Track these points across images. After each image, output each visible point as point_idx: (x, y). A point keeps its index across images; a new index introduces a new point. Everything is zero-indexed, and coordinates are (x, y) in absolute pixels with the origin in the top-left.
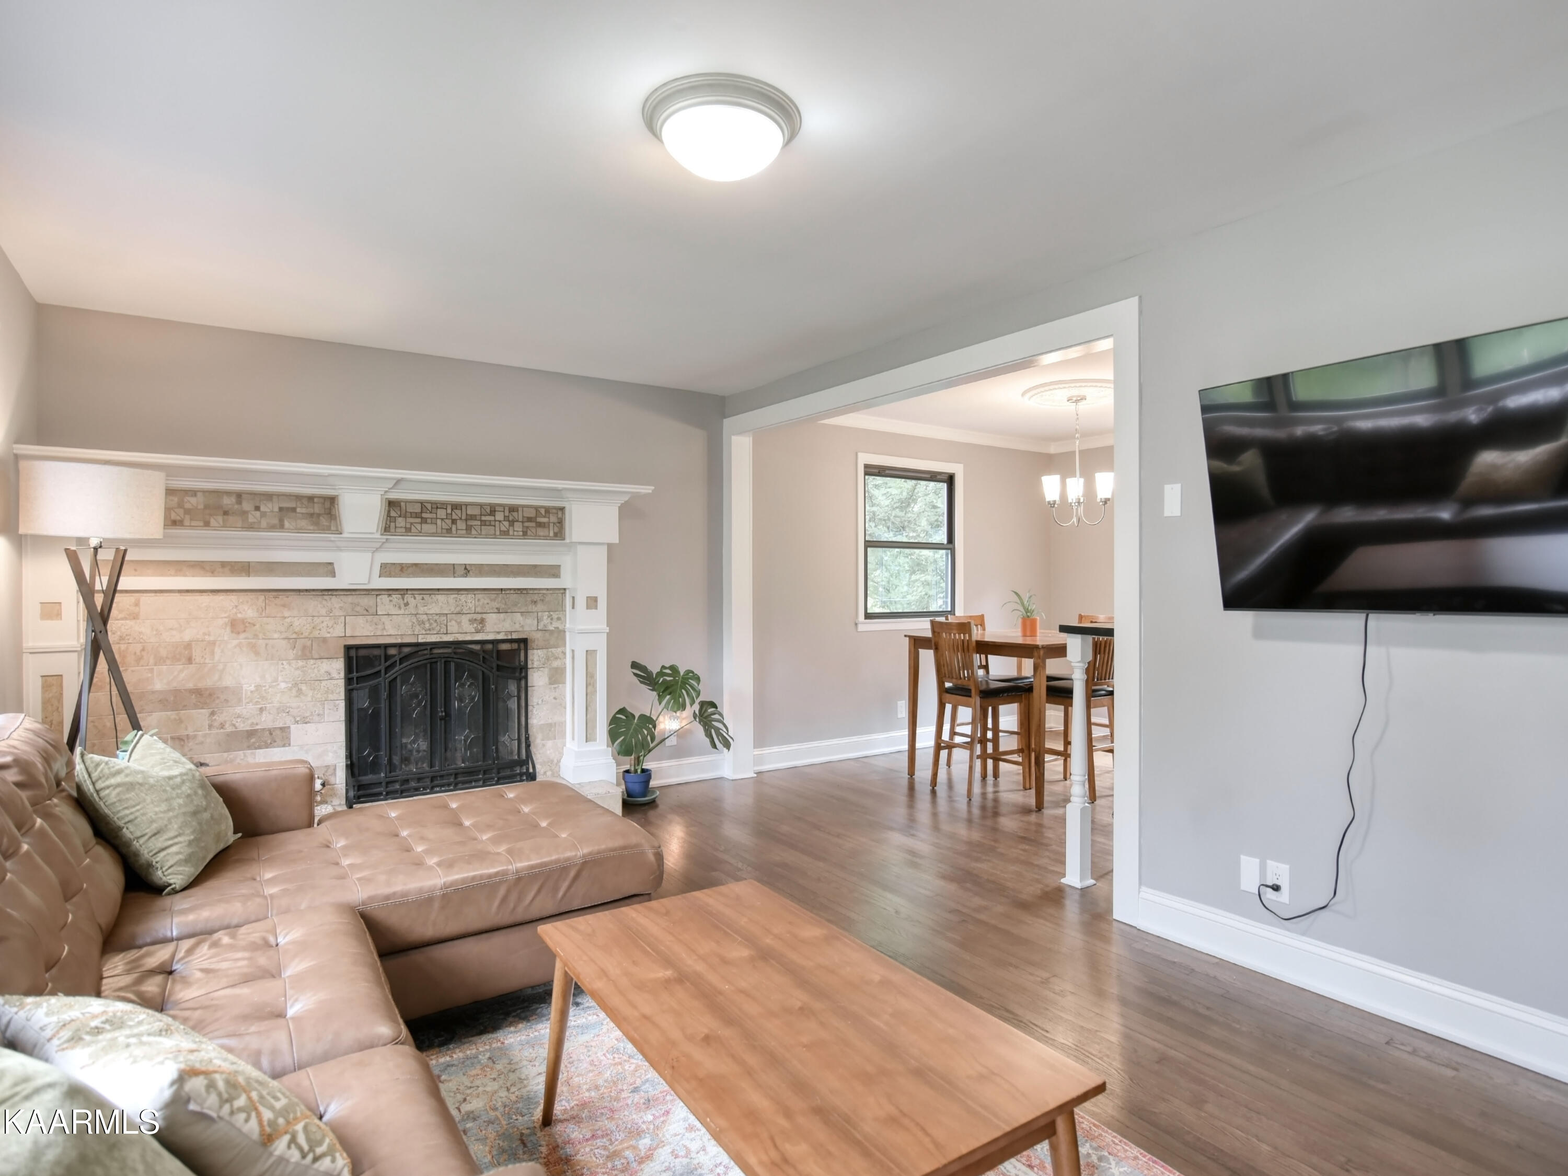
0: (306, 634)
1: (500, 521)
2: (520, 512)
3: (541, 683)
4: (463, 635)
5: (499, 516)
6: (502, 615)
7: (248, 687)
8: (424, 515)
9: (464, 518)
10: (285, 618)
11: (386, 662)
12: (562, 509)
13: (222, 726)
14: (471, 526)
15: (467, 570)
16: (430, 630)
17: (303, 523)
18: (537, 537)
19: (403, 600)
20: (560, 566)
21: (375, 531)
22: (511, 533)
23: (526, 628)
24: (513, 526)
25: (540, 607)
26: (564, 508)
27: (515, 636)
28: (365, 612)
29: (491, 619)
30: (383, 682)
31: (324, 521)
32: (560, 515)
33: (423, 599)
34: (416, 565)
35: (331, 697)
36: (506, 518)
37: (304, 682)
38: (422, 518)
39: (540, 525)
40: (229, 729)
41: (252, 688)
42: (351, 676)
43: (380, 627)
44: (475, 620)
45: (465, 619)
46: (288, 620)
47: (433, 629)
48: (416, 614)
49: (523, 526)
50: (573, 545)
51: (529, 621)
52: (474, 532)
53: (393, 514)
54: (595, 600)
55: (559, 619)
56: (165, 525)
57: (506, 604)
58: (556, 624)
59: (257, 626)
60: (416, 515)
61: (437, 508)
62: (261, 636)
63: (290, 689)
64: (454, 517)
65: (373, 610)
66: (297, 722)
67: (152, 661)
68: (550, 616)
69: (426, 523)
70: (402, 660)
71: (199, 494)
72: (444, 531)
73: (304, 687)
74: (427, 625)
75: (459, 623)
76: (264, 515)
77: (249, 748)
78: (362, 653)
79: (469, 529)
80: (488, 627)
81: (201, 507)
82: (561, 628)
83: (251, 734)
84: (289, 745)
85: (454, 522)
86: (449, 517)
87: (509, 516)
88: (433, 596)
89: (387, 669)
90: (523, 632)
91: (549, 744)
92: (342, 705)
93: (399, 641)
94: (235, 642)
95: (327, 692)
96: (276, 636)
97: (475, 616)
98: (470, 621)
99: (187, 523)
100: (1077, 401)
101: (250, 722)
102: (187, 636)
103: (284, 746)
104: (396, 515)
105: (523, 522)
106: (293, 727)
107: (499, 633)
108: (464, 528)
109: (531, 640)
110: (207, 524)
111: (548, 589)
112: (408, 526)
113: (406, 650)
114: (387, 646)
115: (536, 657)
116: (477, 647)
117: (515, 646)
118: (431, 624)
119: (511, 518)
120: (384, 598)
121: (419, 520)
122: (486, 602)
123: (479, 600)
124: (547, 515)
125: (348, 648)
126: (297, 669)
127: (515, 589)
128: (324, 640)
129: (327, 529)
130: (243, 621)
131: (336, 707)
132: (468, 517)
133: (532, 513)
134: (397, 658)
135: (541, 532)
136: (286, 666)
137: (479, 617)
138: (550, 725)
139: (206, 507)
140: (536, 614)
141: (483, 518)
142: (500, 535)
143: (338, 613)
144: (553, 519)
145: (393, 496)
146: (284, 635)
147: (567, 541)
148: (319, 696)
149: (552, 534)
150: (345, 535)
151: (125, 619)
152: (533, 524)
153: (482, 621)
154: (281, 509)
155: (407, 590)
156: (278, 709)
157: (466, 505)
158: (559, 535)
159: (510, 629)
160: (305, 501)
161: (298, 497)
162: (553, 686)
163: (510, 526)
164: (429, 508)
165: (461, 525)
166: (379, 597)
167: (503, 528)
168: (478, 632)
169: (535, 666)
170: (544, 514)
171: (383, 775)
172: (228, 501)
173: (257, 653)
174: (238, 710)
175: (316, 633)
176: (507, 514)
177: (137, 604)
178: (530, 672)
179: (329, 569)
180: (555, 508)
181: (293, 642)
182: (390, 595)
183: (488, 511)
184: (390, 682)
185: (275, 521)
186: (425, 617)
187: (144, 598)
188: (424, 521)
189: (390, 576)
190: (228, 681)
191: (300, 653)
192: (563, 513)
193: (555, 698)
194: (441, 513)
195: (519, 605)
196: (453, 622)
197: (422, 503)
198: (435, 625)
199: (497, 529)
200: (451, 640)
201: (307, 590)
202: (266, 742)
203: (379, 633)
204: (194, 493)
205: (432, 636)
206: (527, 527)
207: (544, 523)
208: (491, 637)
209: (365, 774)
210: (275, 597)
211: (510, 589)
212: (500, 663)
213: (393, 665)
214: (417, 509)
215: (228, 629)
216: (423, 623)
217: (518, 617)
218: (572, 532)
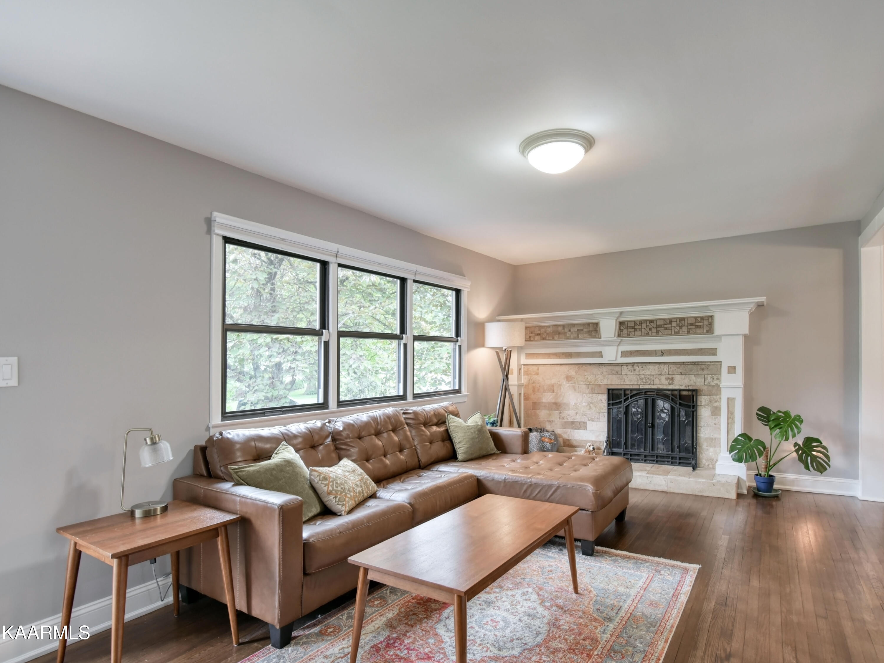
0: (593, 383)
1: (674, 327)
2: (686, 321)
3: (706, 415)
4: (662, 386)
5: (674, 324)
6: (683, 377)
7: (572, 404)
8: (636, 327)
9: (655, 326)
10: (585, 375)
11: (624, 397)
12: (712, 317)
13: (563, 418)
14: (659, 330)
15: (663, 353)
16: (645, 382)
17: (586, 335)
18: (696, 333)
19: (633, 367)
20: (717, 349)
21: (613, 336)
22: (681, 332)
23: (698, 384)
24: (682, 329)
25: (706, 372)
26: (713, 316)
27: (690, 388)
28: (616, 374)
29: (677, 378)
30: (623, 405)
31: (593, 334)
32: (711, 320)
33: (642, 367)
34: (637, 351)
35: (602, 411)
36: (678, 325)
37: (592, 403)
38: (635, 329)
39: (699, 327)
40: (566, 420)
41: (573, 404)
42: (609, 402)
43: (623, 381)
44: (669, 378)
45: (663, 378)
46: (586, 376)
47: (647, 382)
48: (639, 375)
49: (687, 328)
50: (719, 337)
51: (699, 380)
52: (660, 333)
53: (622, 328)
54: (734, 368)
55: (718, 379)
56: (525, 341)
57: (685, 370)
58: (716, 382)
59: (575, 379)
60: (632, 328)
61: (642, 323)
62: (577, 383)
63: (587, 406)
64: (650, 327)
65: (620, 373)
66: (589, 420)
67: (542, 391)
68: (712, 377)
69: (637, 331)
70: (632, 397)
71: (551, 327)
72: (645, 334)
73: (592, 406)
74: (644, 380)
75: (660, 380)
76: (572, 333)
77: (572, 428)
78: (615, 392)
79: (658, 332)
80: (676, 382)
81: (551, 332)
82: (719, 384)
83: (573, 423)
84: (586, 430)
85: (650, 329)
86: (648, 327)
87: (679, 324)
88: (647, 366)
89: (625, 401)
90: (696, 385)
91: (711, 449)
92: (606, 414)
93: (631, 387)
94: (568, 385)
95: (600, 409)
96: (582, 383)
97: (668, 376)
98: (666, 379)
99: (547, 338)
101: (572, 418)
102: (553, 381)
103: (584, 430)
104: (623, 328)
105: (687, 326)
106: (588, 422)
107: (681, 385)
108: (655, 332)
109: (700, 390)
110: (553, 338)
111: (711, 362)
112: (629, 333)
113: (635, 392)
114: (625, 390)
115: (703, 400)
116: (669, 392)
117: (690, 393)
118: (646, 380)
119: (680, 325)
120: (625, 367)
121: (633, 330)
122: (674, 369)
123: (670, 368)
124: (702, 321)
125: (609, 390)
126: (589, 397)
127: (691, 362)
128: (600, 385)
129: (595, 337)
130: (570, 377)
131: (604, 415)
132: (658, 326)
133: (693, 321)
134: (629, 396)
135: (698, 331)
136: (586, 396)
137: (670, 377)
138: (712, 439)
139: (553, 332)
140: (703, 376)
141: (665, 326)
142: (675, 334)
143: (605, 373)
144: (706, 323)
145: (622, 319)
146: (585, 383)
147: (715, 334)
148: (597, 410)
149: (705, 331)
150: (602, 339)
151: (535, 375)
152: (694, 327)
153: (672, 379)
154: (578, 330)
155: (635, 363)
156: (582, 414)
157: (656, 320)
158: (709, 331)
159: (688, 384)
160: (587, 326)
161: (584, 324)
162: (714, 417)
163: (680, 329)
164: (638, 324)
165: (654, 330)
166: (622, 367)
167: (676, 330)
168: (670, 384)
169: (703, 405)
170: (700, 321)
171: (622, 450)
172: (560, 329)
173: (575, 390)
174: (569, 412)
175: (596, 382)
176: (678, 322)
177: (538, 369)
178: (699, 408)
179: (600, 354)
180: (706, 317)
181: (588, 385)
182: (627, 366)
183: (668, 322)
184: (626, 407)
185: (576, 335)
186: (643, 376)
187: (541, 367)
188: (636, 330)
189: (626, 357)
190: (565, 401)
191: (590, 391)
192: (713, 319)
193: (715, 424)
194: (644, 325)
195: (693, 371)
196: (657, 379)
197: (635, 322)
198: (648, 380)
199: (673, 331)
200: (656, 388)
201: (593, 364)
202: (578, 427)
203: (622, 383)
204: (549, 327)
205: (647, 386)
206: (690, 329)
207: (700, 326)
208: (677, 387)
209: (615, 448)
210: (582, 367)
211: (688, 362)
212: (681, 401)
213: (627, 399)
214: (633, 324)
215: (566, 380)
216: (642, 379)
217: (693, 377)
218: (718, 329)
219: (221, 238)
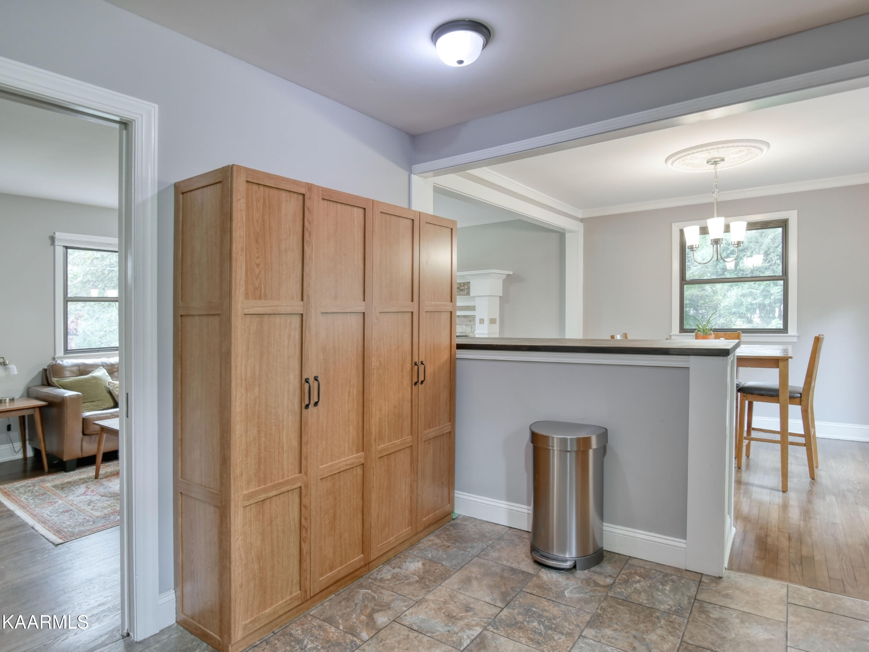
12: (469, 283)
18: (462, 295)
20: (475, 306)
23: (467, 331)
25: (472, 323)
32: (469, 285)
50: (474, 297)
54: (483, 320)
100: (716, 163)
111: (471, 316)
124: (464, 286)
127: (463, 316)
135: (462, 293)
144: (466, 287)
147: (471, 295)
149: (465, 293)
158: (469, 293)
159: (461, 331)
180: (466, 283)
207: (463, 289)
217: (464, 327)
218: (473, 292)
219: (62, 247)
